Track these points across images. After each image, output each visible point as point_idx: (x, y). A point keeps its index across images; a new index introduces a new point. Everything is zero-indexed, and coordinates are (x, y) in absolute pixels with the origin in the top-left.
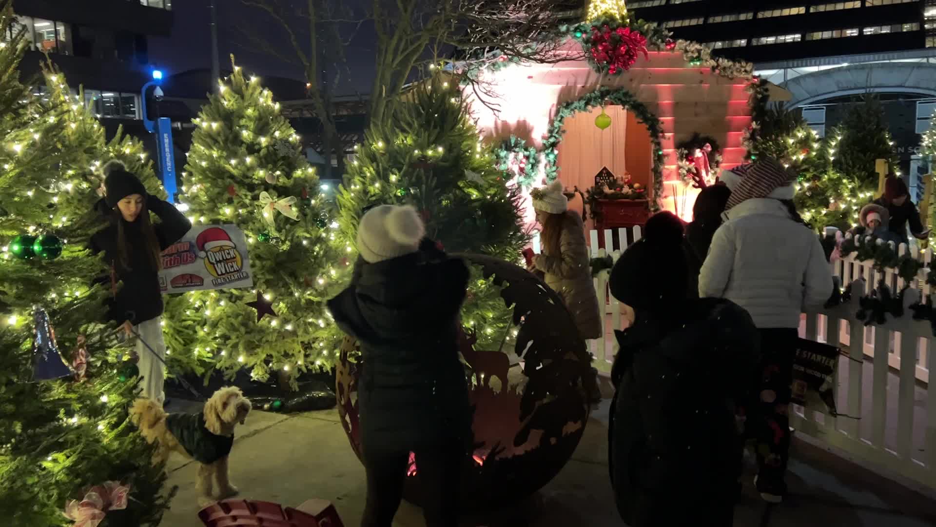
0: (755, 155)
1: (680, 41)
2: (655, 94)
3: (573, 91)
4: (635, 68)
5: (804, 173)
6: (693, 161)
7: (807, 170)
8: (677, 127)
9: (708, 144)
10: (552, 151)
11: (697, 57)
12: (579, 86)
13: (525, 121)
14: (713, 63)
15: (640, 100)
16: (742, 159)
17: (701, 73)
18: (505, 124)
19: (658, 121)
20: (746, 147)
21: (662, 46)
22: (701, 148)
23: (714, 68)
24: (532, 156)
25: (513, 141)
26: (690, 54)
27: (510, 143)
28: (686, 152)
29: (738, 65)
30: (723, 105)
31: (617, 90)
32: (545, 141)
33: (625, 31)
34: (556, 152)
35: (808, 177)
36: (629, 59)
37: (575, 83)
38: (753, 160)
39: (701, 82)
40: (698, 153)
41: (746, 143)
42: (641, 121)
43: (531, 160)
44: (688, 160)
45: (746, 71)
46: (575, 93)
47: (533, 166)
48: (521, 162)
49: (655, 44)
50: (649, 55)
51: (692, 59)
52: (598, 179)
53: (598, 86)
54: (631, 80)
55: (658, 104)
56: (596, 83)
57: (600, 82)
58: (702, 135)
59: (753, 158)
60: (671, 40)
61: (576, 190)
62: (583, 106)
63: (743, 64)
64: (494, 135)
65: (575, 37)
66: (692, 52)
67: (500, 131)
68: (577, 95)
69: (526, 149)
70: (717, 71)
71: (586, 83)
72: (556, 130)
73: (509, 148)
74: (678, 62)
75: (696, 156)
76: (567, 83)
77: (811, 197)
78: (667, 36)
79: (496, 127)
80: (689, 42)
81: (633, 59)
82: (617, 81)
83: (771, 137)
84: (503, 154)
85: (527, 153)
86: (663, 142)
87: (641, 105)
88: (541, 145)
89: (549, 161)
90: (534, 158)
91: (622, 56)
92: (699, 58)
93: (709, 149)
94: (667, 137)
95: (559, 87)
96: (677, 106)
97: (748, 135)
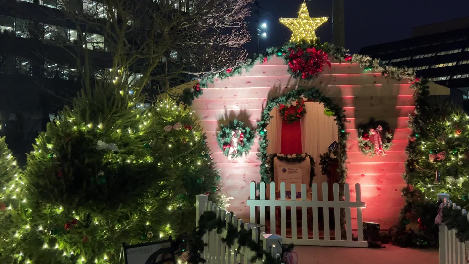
0: (418, 134)
1: (355, 55)
2: (340, 92)
3: (278, 91)
4: (324, 75)
5: (458, 148)
6: (368, 138)
7: (460, 145)
8: (357, 114)
9: (380, 126)
10: (263, 130)
11: (369, 66)
12: (283, 87)
13: (245, 110)
14: (381, 69)
15: (327, 96)
16: (409, 136)
17: (375, 76)
18: (232, 112)
19: (341, 109)
20: (411, 128)
21: (342, 59)
22: (375, 128)
23: (383, 73)
24: (248, 133)
25: (236, 123)
26: (364, 64)
27: (234, 124)
28: (362, 131)
29: (401, 70)
30: (394, 98)
31: (310, 89)
32: (258, 123)
33: (313, 50)
34: (265, 130)
35: (461, 150)
36: (316, 68)
37: (280, 85)
38: (417, 137)
39: (375, 83)
40: (372, 132)
41: (411, 125)
42: (329, 110)
43: (248, 135)
44: (363, 136)
45: (408, 74)
46: (280, 92)
47: (249, 140)
48: (241, 137)
49: (336, 58)
50: (332, 66)
51: (366, 67)
52: (331, 149)
53: (297, 87)
54: (321, 83)
55: (342, 98)
56: (295, 85)
57: (298, 84)
58: (376, 120)
59: (417, 136)
60: (349, 55)
61: (307, 155)
62: (285, 100)
63: (406, 69)
64: (225, 119)
65: (278, 56)
66: (366, 62)
67: (228, 117)
68: (281, 93)
69: (244, 128)
70: (386, 75)
71: (288, 84)
72: (266, 116)
73: (233, 128)
74: (356, 69)
75: (370, 134)
76: (274, 86)
77: (463, 166)
78: (345, 53)
79: (226, 114)
80: (362, 56)
81: (320, 68)
82: (310, 83)
83: (430, 121)
84: (228, 131)
85: (244, 131)
86: (346, 124)
87: (328, 99)
88: (257, 125)
89: (261, 136)
90: (250, 134)
91: (312, 67)
92: (371, 66)
93: (381, 129)
94: (348, 121)
95: (269, 87)
96: (356, 100)
97: (412, 120)
